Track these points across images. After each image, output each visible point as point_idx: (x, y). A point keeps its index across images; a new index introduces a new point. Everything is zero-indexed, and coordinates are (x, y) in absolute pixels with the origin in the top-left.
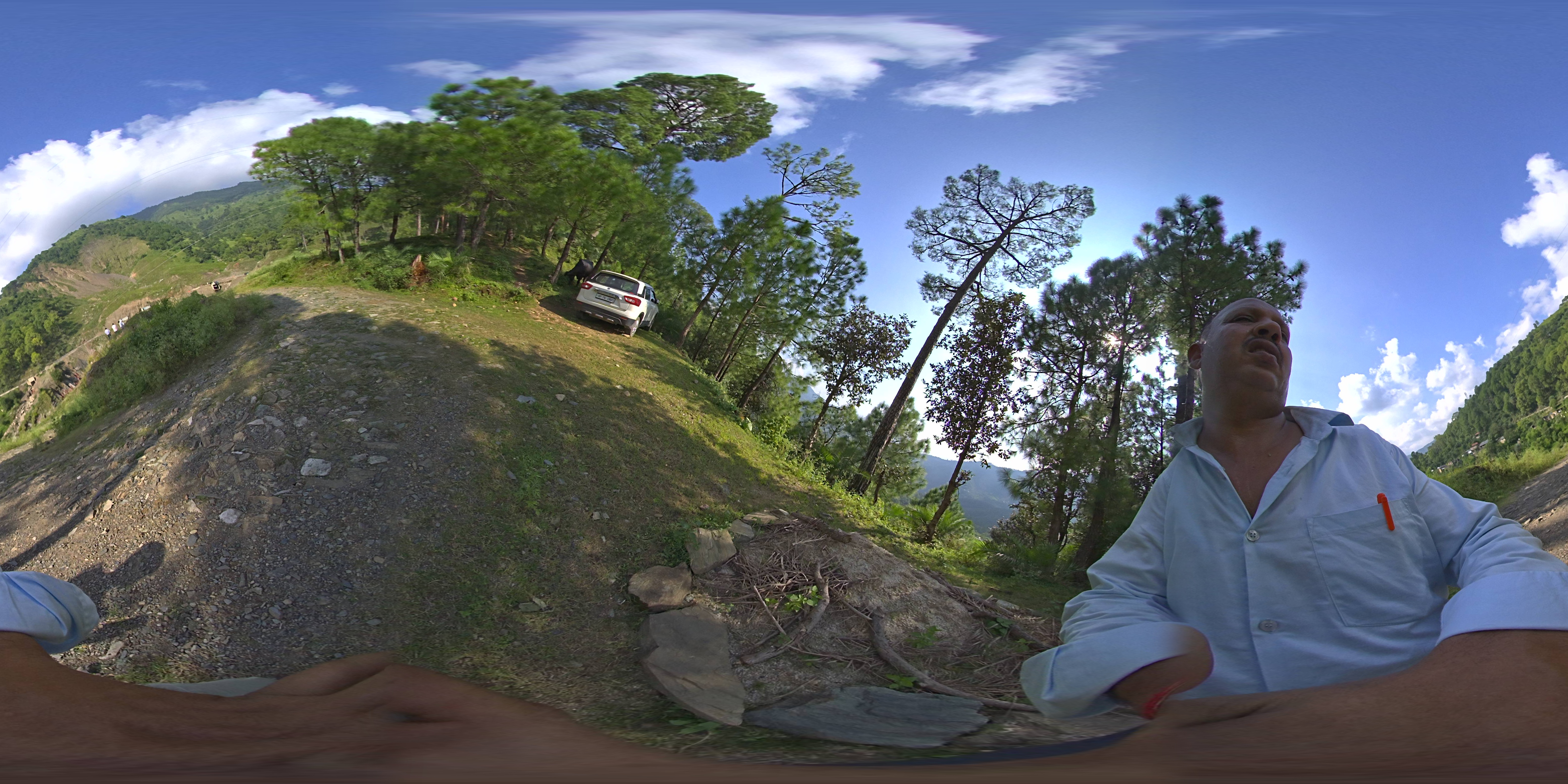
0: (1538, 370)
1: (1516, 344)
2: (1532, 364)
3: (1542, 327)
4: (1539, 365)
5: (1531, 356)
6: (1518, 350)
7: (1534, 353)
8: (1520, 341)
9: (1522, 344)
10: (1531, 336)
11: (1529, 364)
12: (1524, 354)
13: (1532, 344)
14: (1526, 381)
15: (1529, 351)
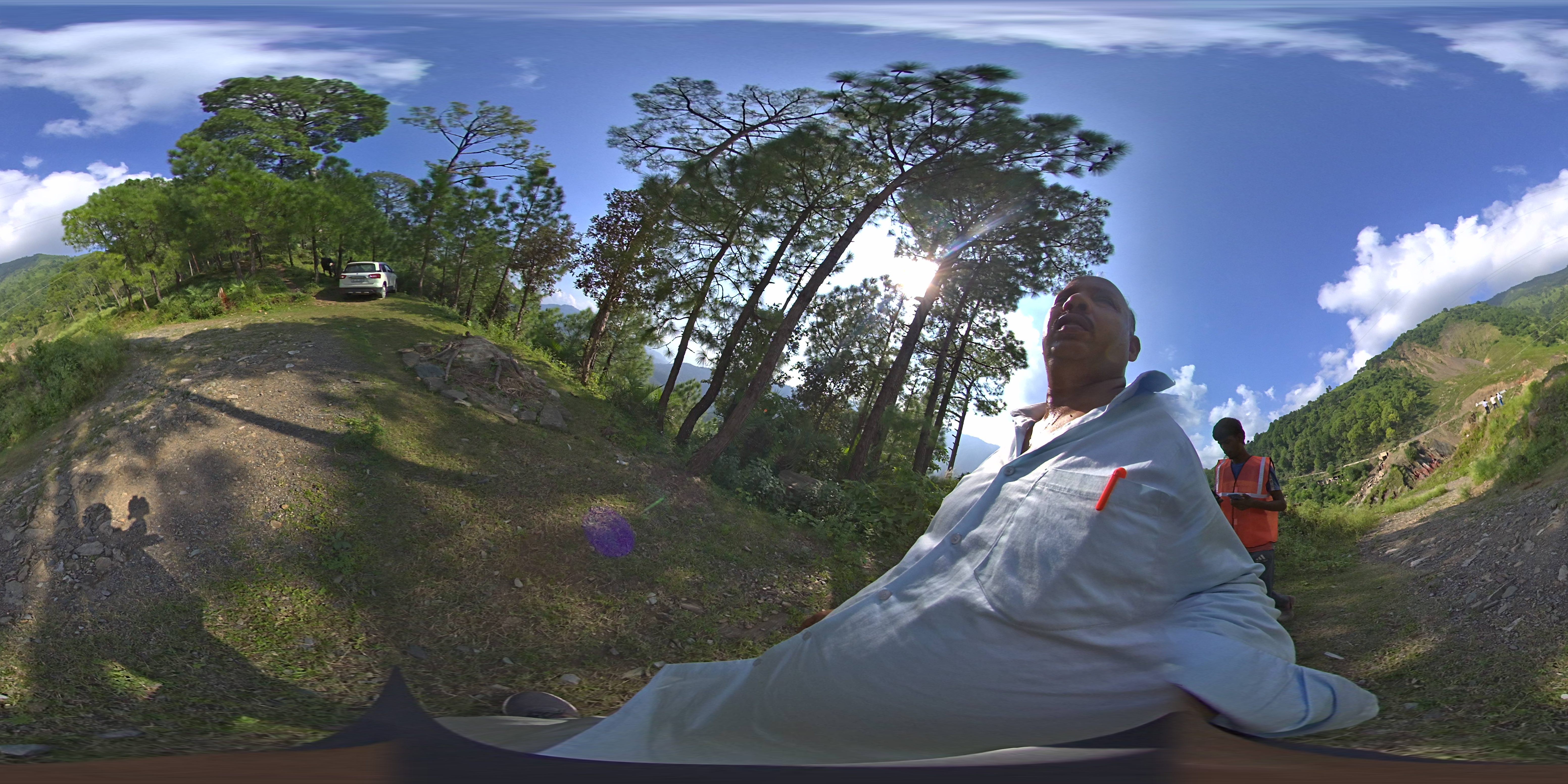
0: (1323, 434)
1: (1306, 404)
2: (1317, 426)
3: (1334, 393)
4: (1324, 429)
5: (1318, 419)
6: (1307, 409)
7: (1321, 416)
8: (1310, 402)
9: (1311, 405)
10: (1321, 400)
11: (1314, 425)
12: (1311, 416)
13: (1321, 407)
14: (1308, 441)
15: (1317, 413)
